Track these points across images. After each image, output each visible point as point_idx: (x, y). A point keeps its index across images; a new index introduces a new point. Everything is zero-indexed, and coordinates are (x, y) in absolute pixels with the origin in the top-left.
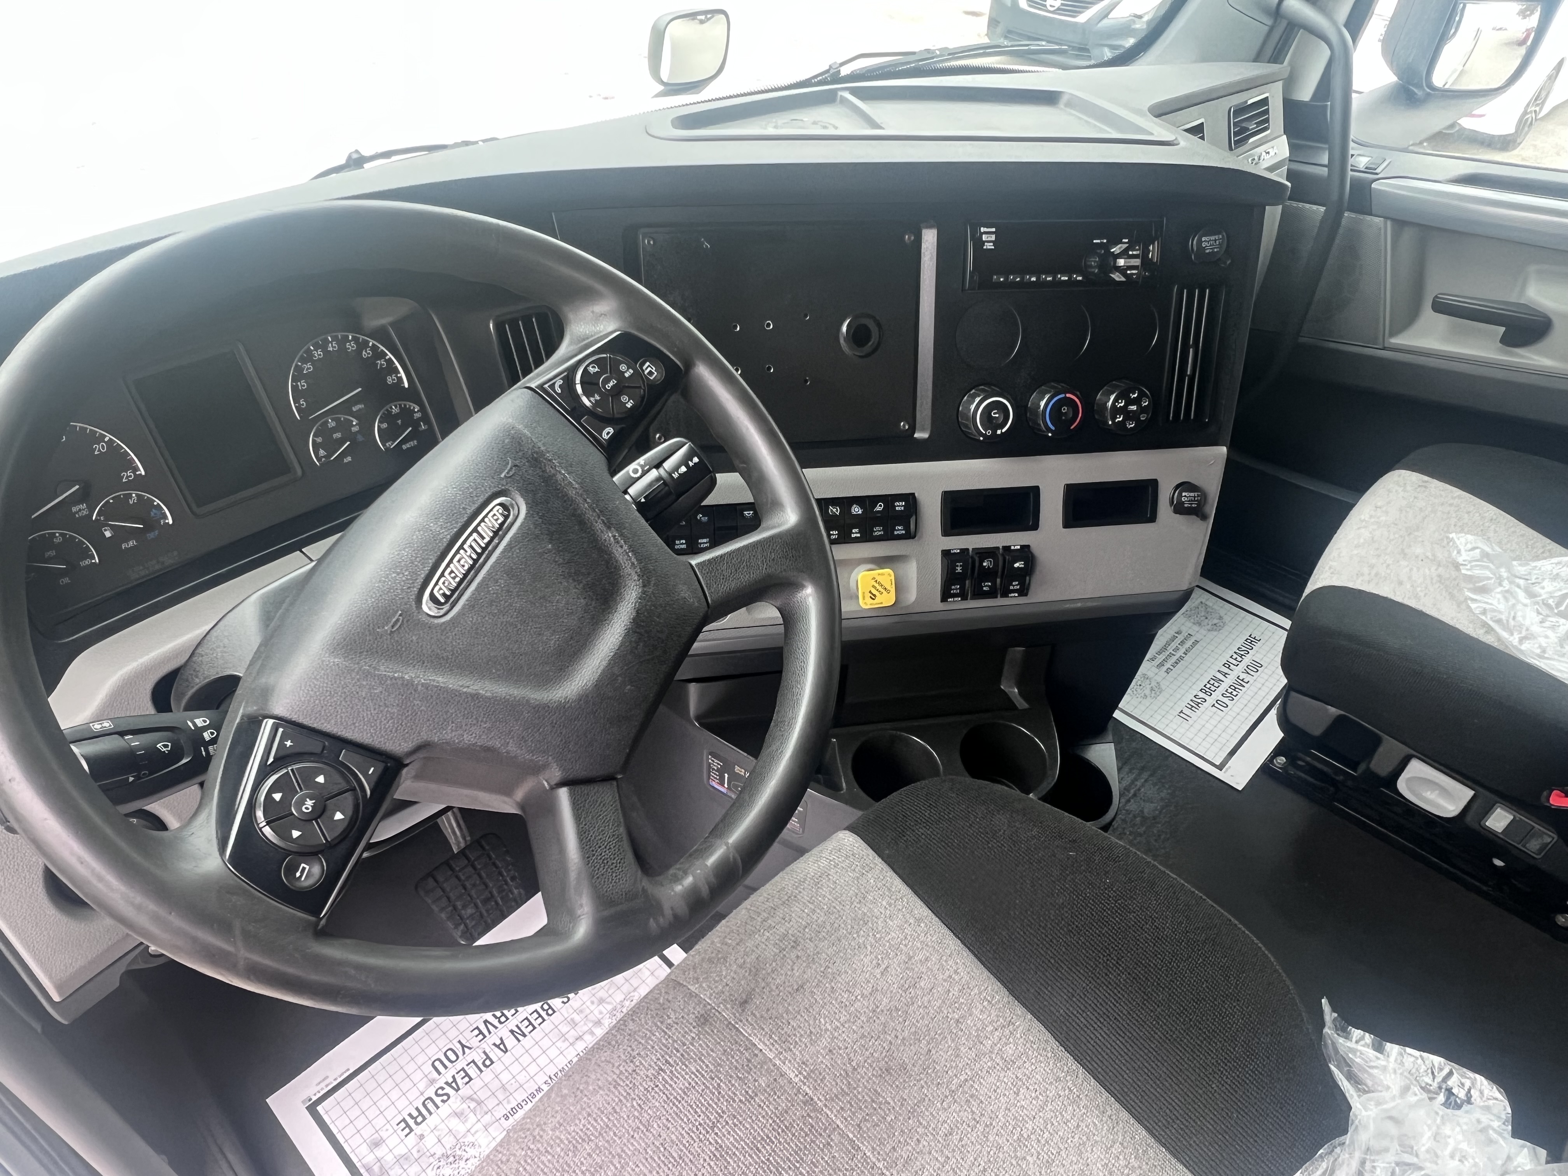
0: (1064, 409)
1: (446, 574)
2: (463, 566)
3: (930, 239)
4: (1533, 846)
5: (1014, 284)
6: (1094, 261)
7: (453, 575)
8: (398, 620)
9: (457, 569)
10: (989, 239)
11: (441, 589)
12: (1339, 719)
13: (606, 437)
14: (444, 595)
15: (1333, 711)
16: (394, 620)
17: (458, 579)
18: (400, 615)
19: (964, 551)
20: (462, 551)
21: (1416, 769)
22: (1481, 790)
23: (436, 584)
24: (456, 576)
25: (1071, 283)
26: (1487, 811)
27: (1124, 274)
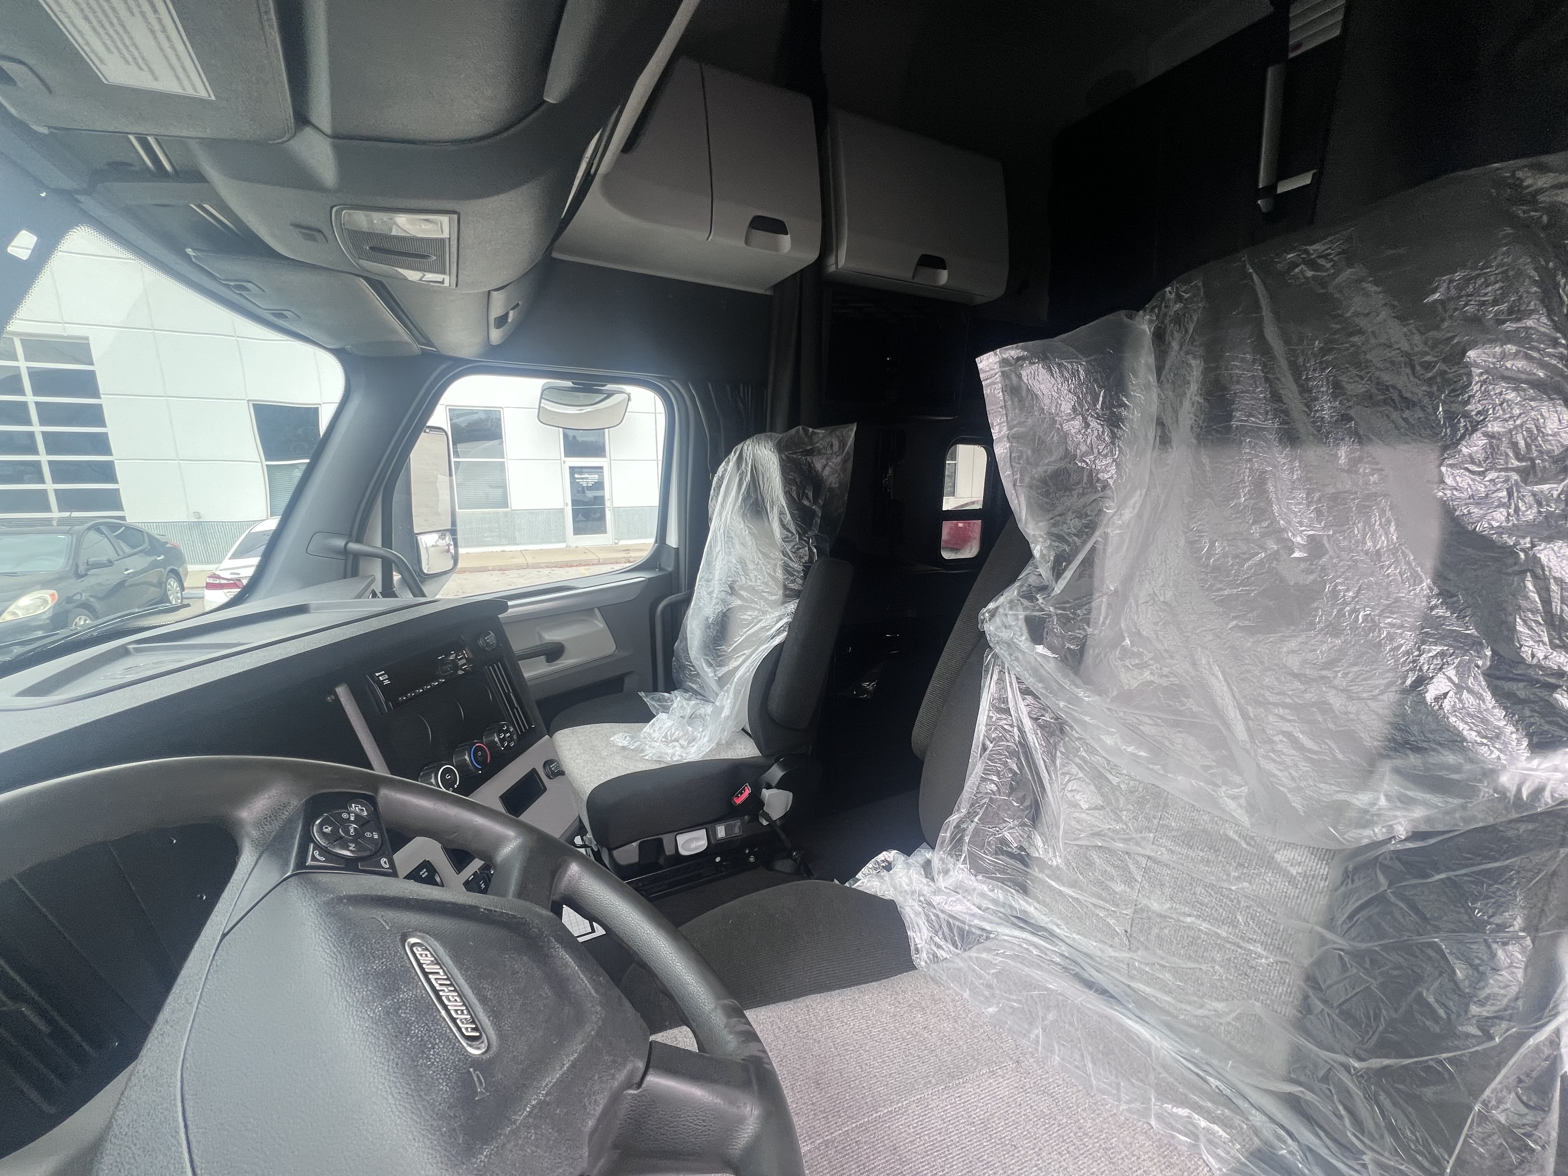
0: (480, 753)
1: (455, 1015)
2: (456, 1000)
3: (342, 691)
4: (737, 830)
5: (412, 698)
6: (448, 667)
7: (459, 1012)
8: (478, 1077)
9: (455, 1006)
10: (383, 677)
11: (467, 1028)
12: (640, 845)
13: (387, 866)
14: (473, 1029)
15: (634, 844)
16: (476, 1079)
17: (465, 1012)
18: (475, 1071)
19: (475, 874)
20: (441, 993)
21: (682, 839)
22: (707, 826)
23: (459, 1029)
24: (462, 1011)
25: (440, 684)
26: (715, 833)
27: (463, 670)
